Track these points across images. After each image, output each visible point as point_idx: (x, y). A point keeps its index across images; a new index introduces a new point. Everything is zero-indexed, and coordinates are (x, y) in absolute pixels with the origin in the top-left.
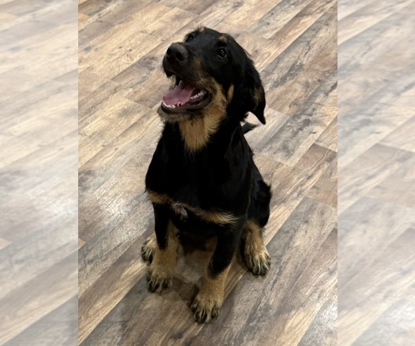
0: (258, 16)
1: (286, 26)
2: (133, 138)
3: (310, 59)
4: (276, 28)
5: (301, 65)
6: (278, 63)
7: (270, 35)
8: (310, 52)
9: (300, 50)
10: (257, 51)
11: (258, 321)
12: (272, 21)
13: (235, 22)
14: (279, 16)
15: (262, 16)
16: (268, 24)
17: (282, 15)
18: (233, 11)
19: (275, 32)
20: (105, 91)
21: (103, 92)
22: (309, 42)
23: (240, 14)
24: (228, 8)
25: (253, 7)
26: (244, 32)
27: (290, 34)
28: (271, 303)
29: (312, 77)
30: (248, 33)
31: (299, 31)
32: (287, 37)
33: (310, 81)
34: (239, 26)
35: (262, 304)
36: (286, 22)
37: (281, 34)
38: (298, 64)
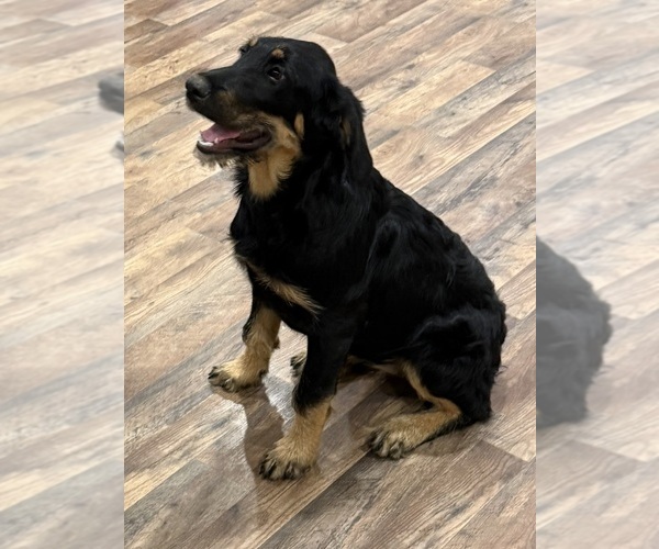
0: (438, 103)
1: (483, 117)
2: (182, 288)
3: (512, 170)
4: (465, 121)
5: (494, 179)
6: (453, 175)
7: (451, 132)
8: (516, 159)
9: (498, 156)
10: (421, 157)
12: (461, 109)
13: (398, 112)
14: (475, 103)
15: (445, 102)
16: (453, 114)
17: (480, 99)
18: (398, 95)
19: (461, 127)
20: (158, 216)
21: (153, 219)
22: (516, 143)
23: (408, 99)
24: (391, 90)
25: (434, 88)
26: (408, 128)
27: (488, 130)
29: (507, 199)
30: (414, 130)
31: (503, 126)
32: (479, 134)
33: (502, 204)
34: (403, 118)
36: (485, 111)
37: (473, 129)
38: (488, 176)
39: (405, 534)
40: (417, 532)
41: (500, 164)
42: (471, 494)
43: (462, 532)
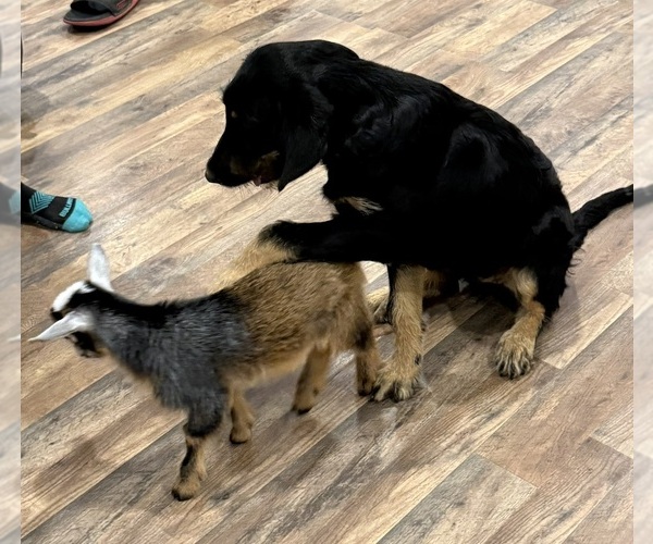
0: (501, 40)
1: (542, 53)
2: (250, 214)
3: (565, 101)
4: (526, 56)
5: (548, 110)
6: (511, 106)
7: (511, 66)
8: (570, 91)
9: (554, 88)
10: (482, 90)
11: (352, 482)
12: (522, 45)
13: (463, 48)
14: (536, 39)
15: (508, 38)
16: (515, 50)
17: (541, 36)
18: (464, 33)
19: (521, 61)
22: (571, 76)
23: (474, 36)
24: (458, 28)
25: (498, 26)
26: (472, 62)
27: (545, 64)
28: (382, 455)
29: (560, 128)
30: (477, 64)
31: (560, 61)
32: (538, 69)
33: (554, 132)
34: (468, 54)
35: (367, 457)
36: (544, 47)
37: (532, 63)
38: (543, 108)
39: (442, 437)
40: (454, 436)
41: (555, 95)
42: (506, 399)
43: (495, 435)
